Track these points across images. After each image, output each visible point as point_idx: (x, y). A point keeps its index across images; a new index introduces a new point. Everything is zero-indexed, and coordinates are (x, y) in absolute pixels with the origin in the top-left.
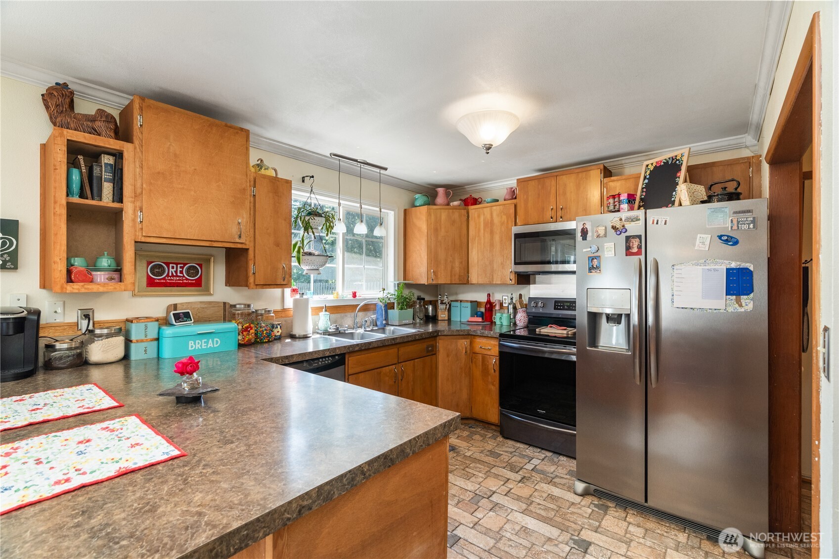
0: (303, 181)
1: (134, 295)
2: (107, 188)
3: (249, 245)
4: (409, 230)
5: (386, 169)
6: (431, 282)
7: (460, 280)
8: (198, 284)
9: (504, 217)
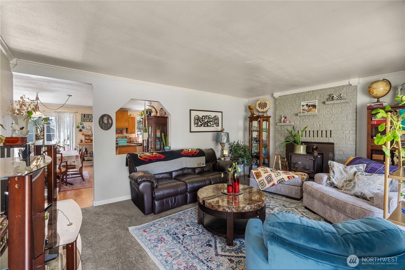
3: (128, 127)
8: (122, 133)
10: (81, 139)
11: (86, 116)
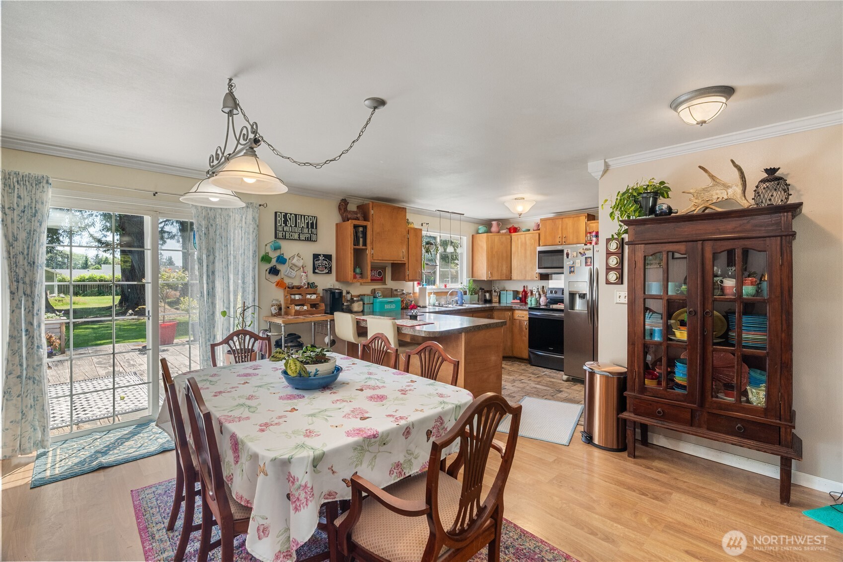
0: (422, 225)
2: (361, 240)
3: (406, 262)
4: (475, 246)
5: (463, 214)
6: (489, 279)
7: (506, 278)
8: (382, 280)
9: (533, 241)
10: (277, 300)
11: (290, 219)
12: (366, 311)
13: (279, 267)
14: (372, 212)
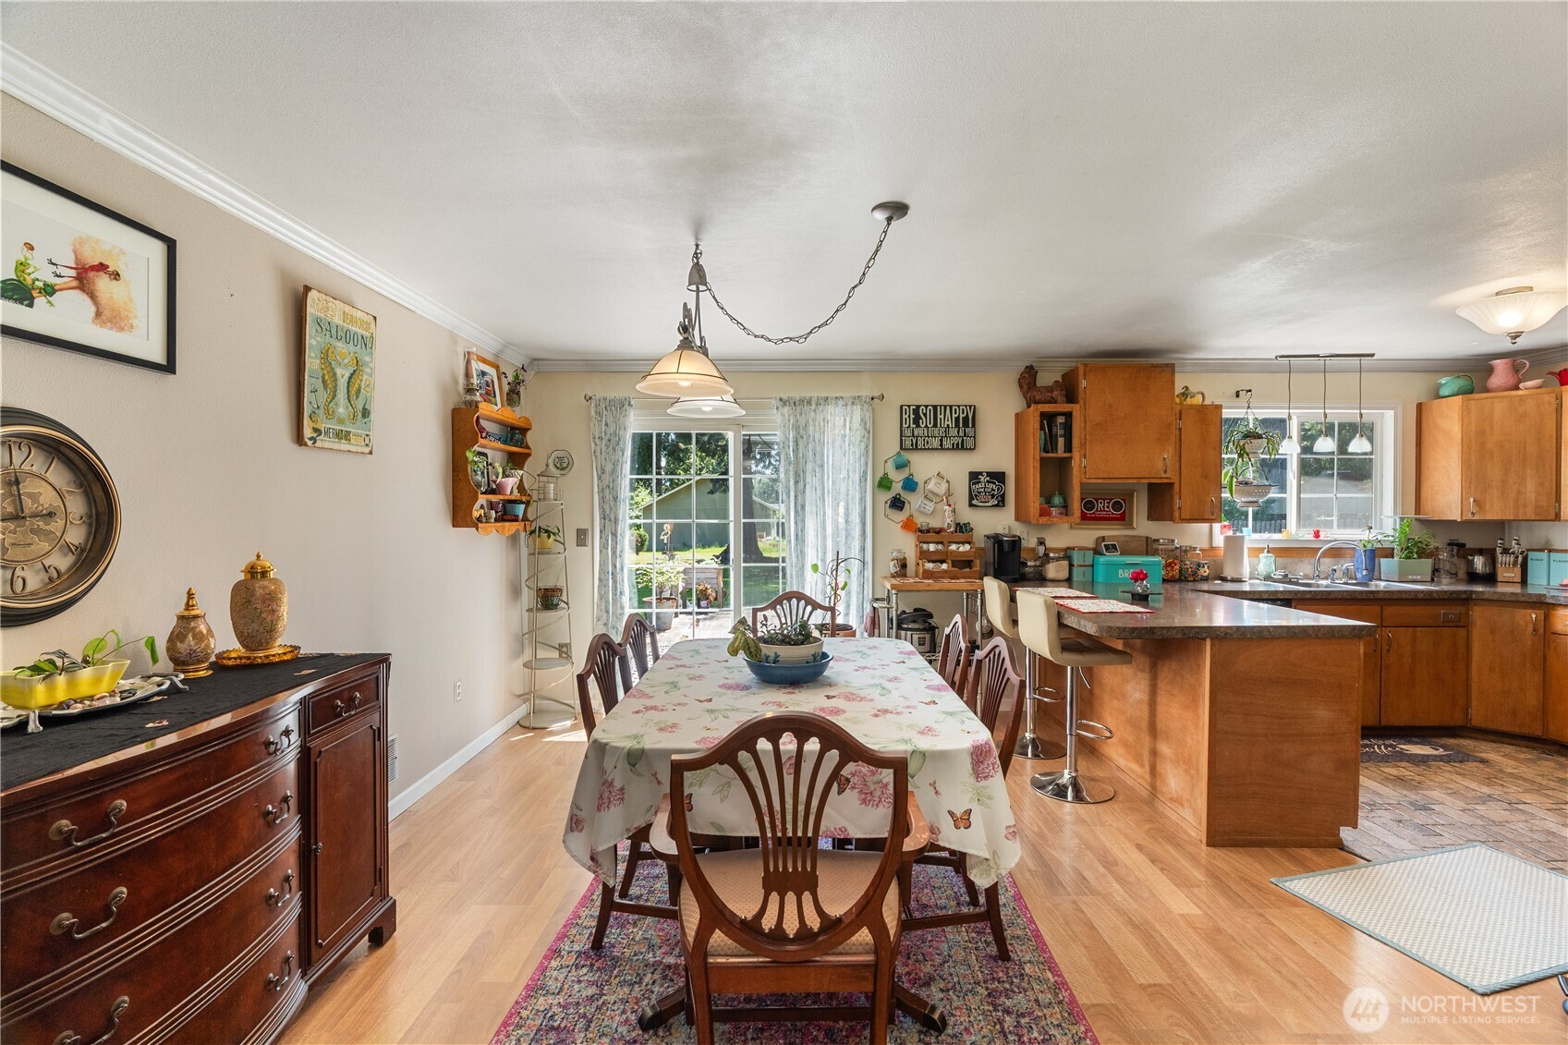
0: (1238, 396)
1: (1071, 528)
2: (1061, 441)
3: (1175, 479)
5: (1373, 355)
6: (1470, 517)
7: (1541, 514)
8: (1123, 518)
10: (899, 551)
11: (925, 415)
12: (1075, 578)
13: (906, 496)
14: (1083, 383)
